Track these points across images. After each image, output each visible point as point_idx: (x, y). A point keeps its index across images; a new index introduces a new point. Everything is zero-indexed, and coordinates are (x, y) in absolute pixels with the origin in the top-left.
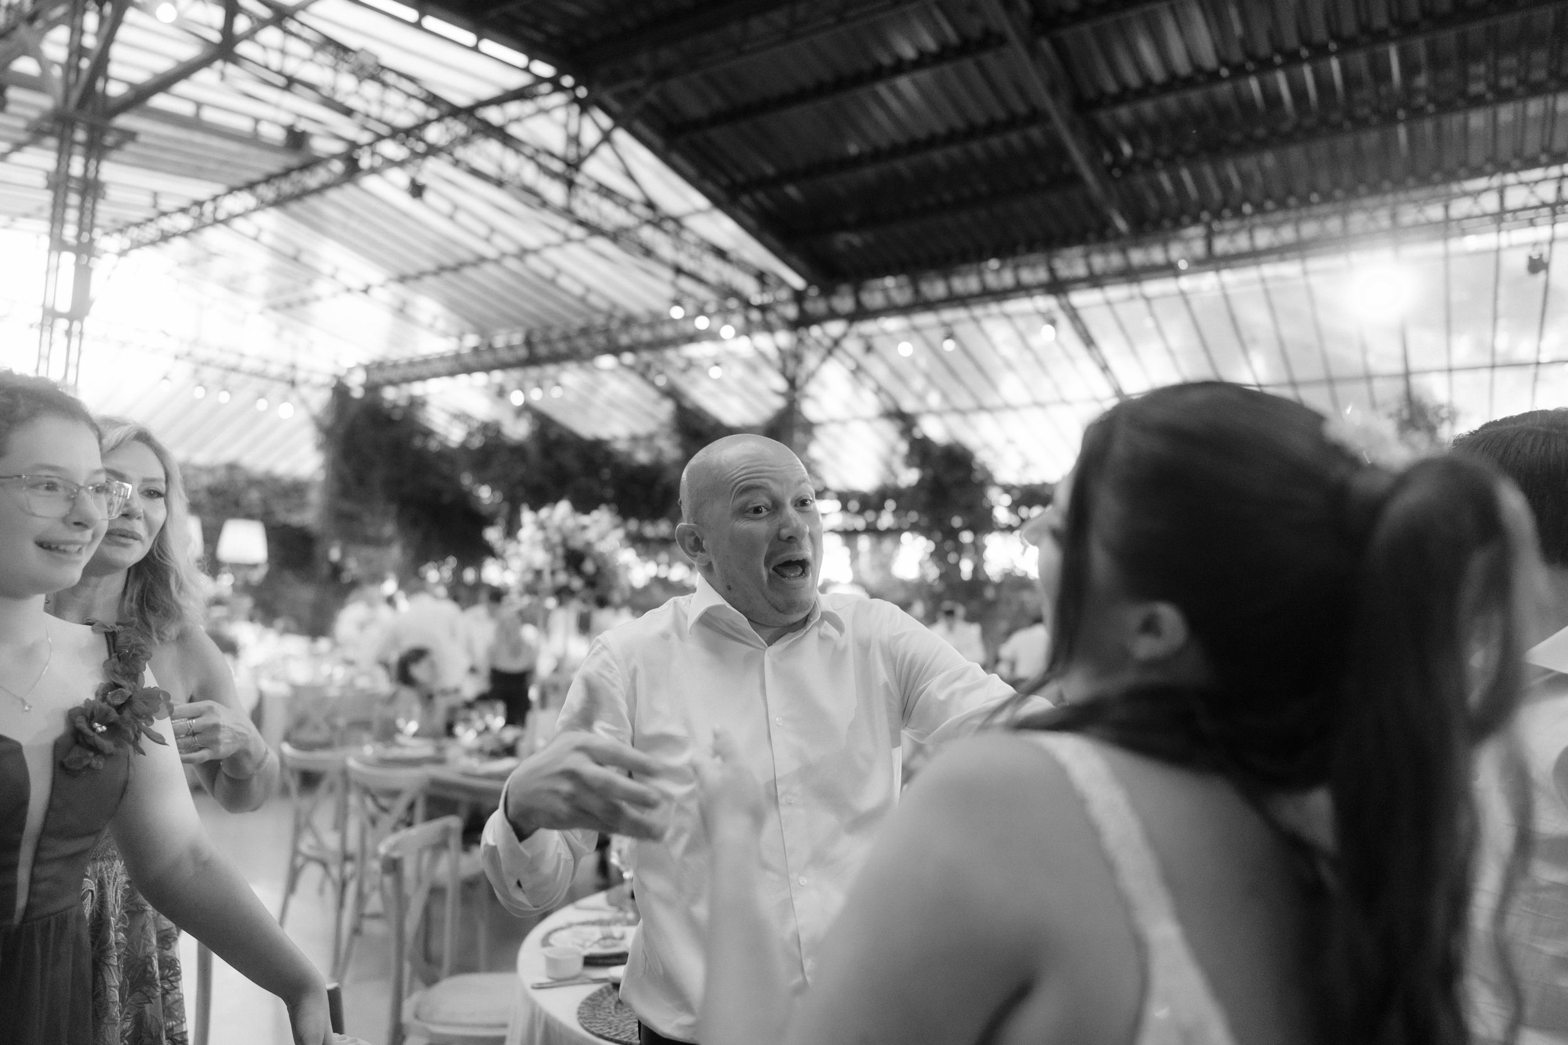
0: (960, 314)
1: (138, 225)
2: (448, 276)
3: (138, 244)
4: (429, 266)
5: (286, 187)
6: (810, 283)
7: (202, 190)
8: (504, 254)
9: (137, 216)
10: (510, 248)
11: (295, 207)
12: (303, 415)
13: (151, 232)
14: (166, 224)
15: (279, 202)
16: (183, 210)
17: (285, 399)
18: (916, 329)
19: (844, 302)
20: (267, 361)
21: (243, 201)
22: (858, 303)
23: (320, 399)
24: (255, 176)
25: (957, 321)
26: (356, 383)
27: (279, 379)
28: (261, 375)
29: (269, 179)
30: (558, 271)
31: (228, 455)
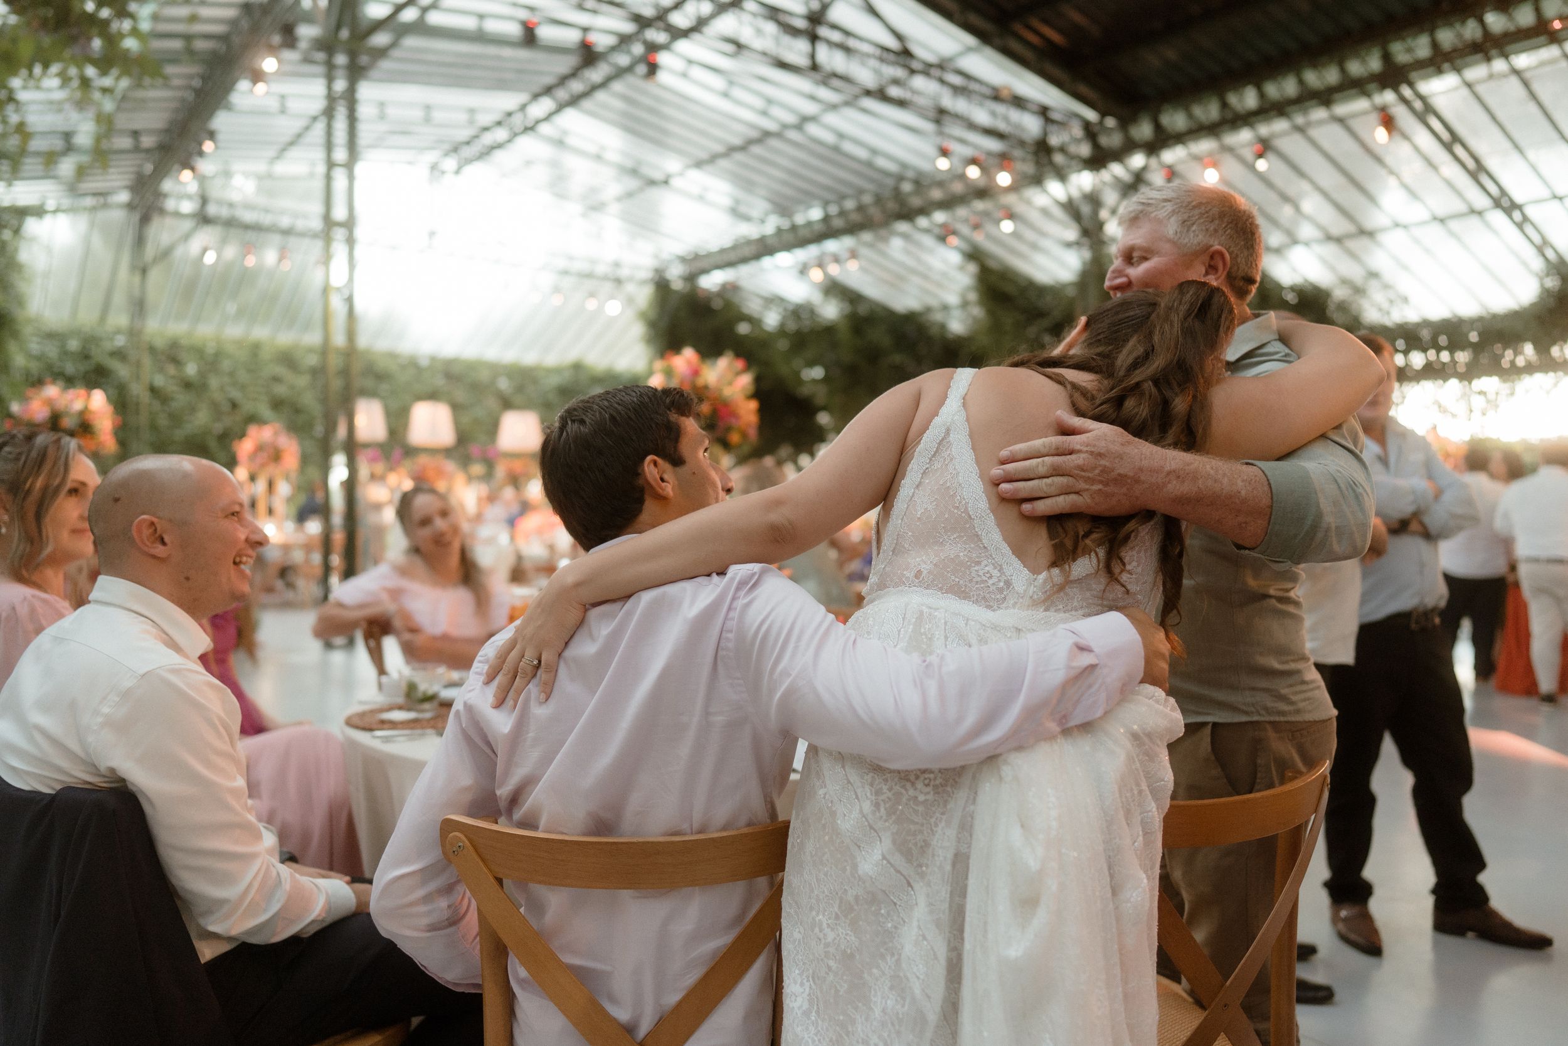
0: (1279, 125)
1: (468, 143)
2: (739, 156)
3: (469, 161)
4: (719, 148)
5: (576, 86)
6: (1103, 114)
7: (509, 101)
8: (785, 126)
9: (464, 134)
10: (790, 119)
11: (586, 104)
12: (630, 314)
13: (475, 148)
14: (488, 139)
15: (574, 101)
16: (499, 123)
17: (612, 297)
18: (1230, 150)
19: (1144, 130)
20: (593, 262)
21: (545, 105)
22: (1158, 127)
23: (644, 295)
24: (549, 80)
25: (1273, 136)
26: (675, 274)
27: (605, 278)
28: (589, 276)
29: (563, 80)
30: (841, 136)
31: (571, 356)
